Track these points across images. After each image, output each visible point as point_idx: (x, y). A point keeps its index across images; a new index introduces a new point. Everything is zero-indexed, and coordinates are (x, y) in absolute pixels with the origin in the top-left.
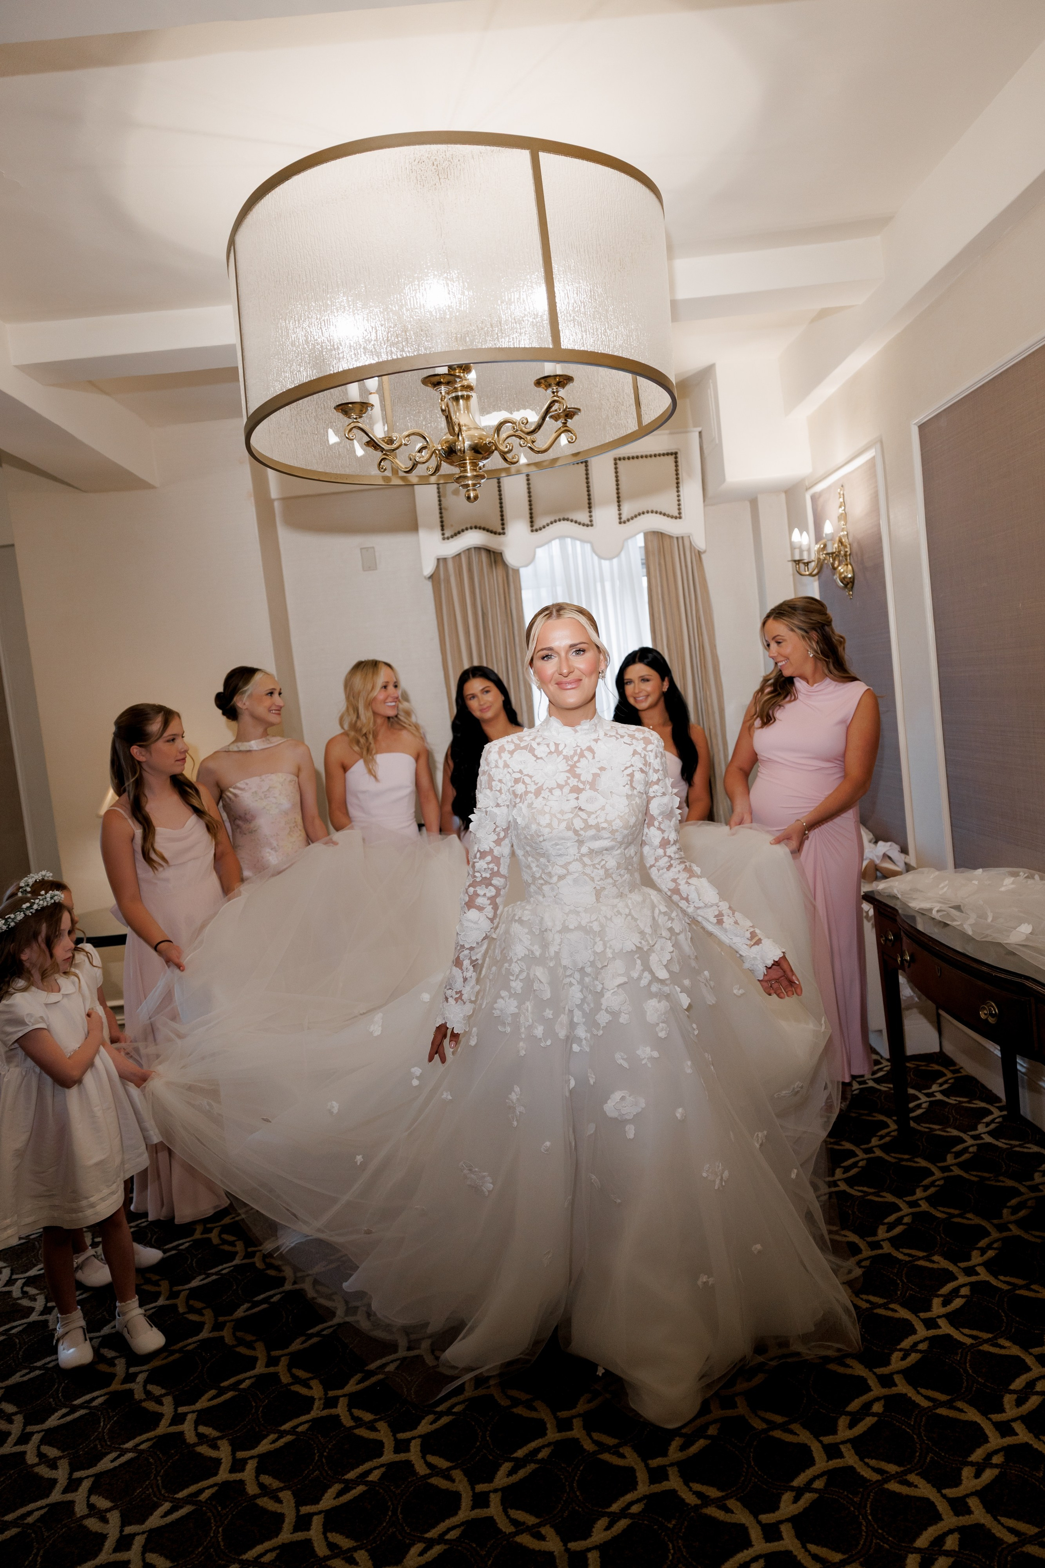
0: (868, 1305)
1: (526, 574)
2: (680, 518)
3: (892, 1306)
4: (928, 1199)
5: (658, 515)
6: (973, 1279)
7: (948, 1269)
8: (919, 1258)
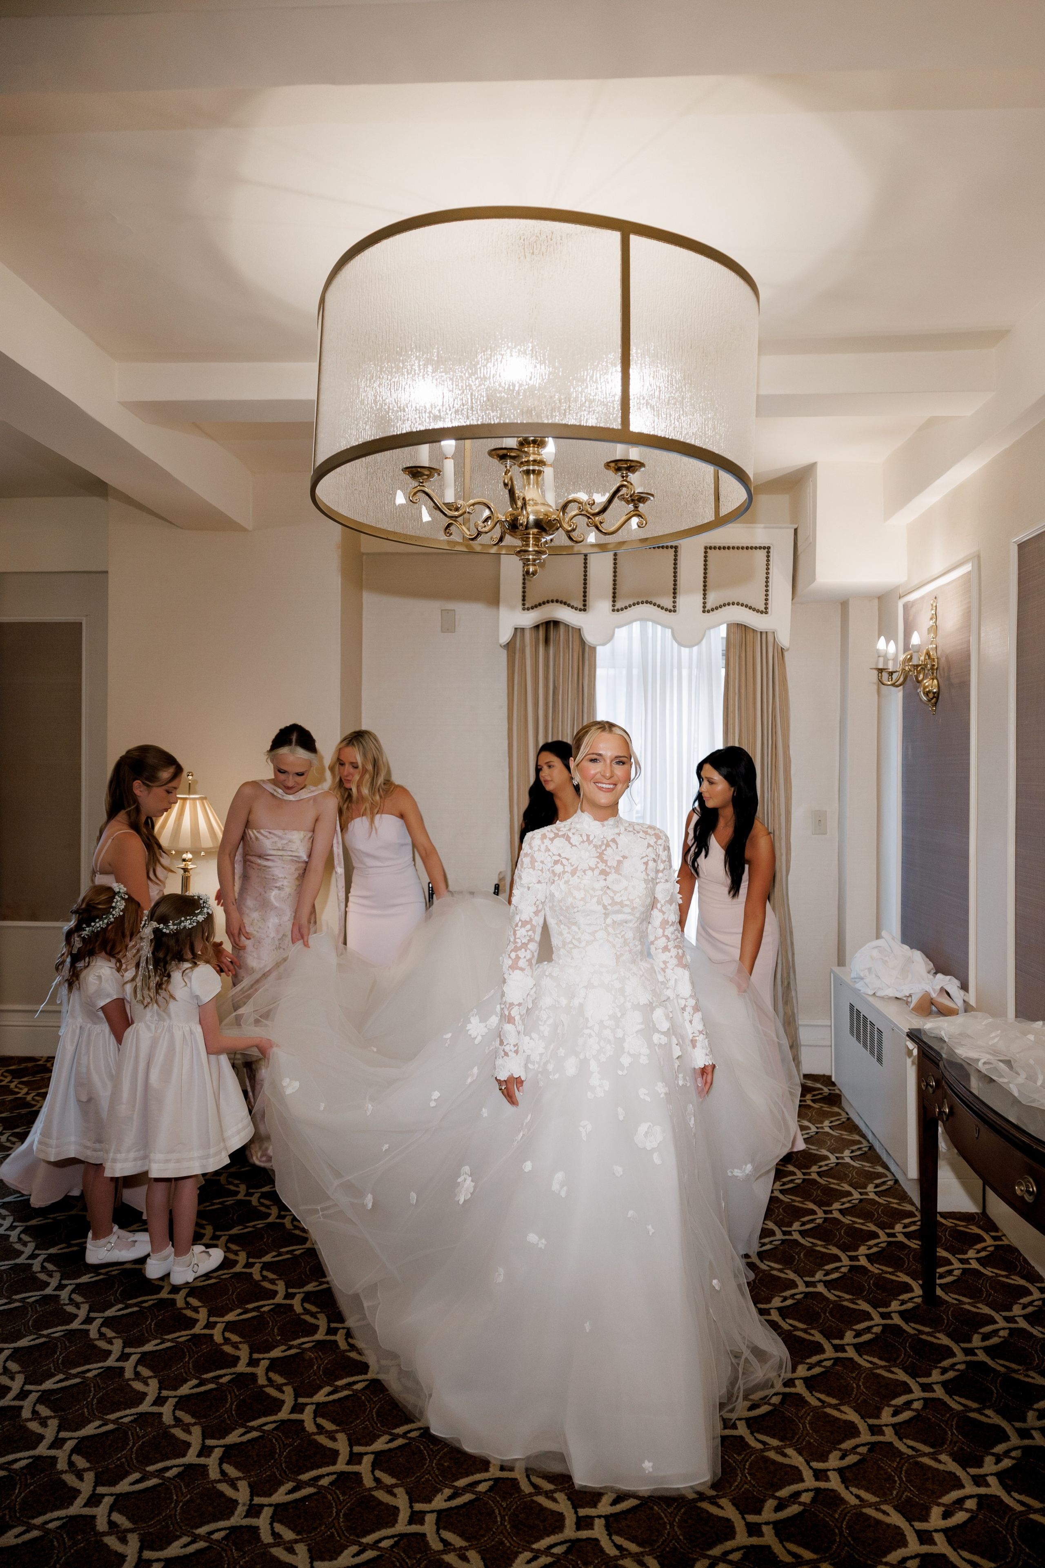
0: (857, 1502)
1: (602, 653)
2: (766, 613)
3: (884, 1507)
4: (944, 1384)
5: (744, 608)
6: (982, 1491)
7: (954, 1474)
8: (925, 1455)
